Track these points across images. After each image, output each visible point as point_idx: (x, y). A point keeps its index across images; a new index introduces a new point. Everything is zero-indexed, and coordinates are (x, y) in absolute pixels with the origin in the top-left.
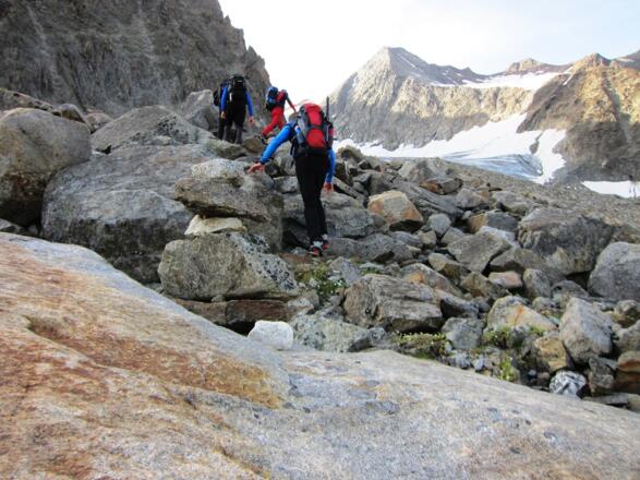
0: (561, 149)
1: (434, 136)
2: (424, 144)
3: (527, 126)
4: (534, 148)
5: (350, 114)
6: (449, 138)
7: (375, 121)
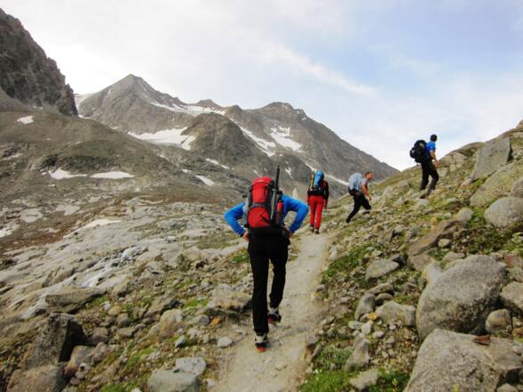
0: (191, 144)
1: (147, 131)
2: (141, 133)
3: (184, 133)
4: (182, 142)
5: (103, 110)
6: (154, 133)
7: (117, 117)
